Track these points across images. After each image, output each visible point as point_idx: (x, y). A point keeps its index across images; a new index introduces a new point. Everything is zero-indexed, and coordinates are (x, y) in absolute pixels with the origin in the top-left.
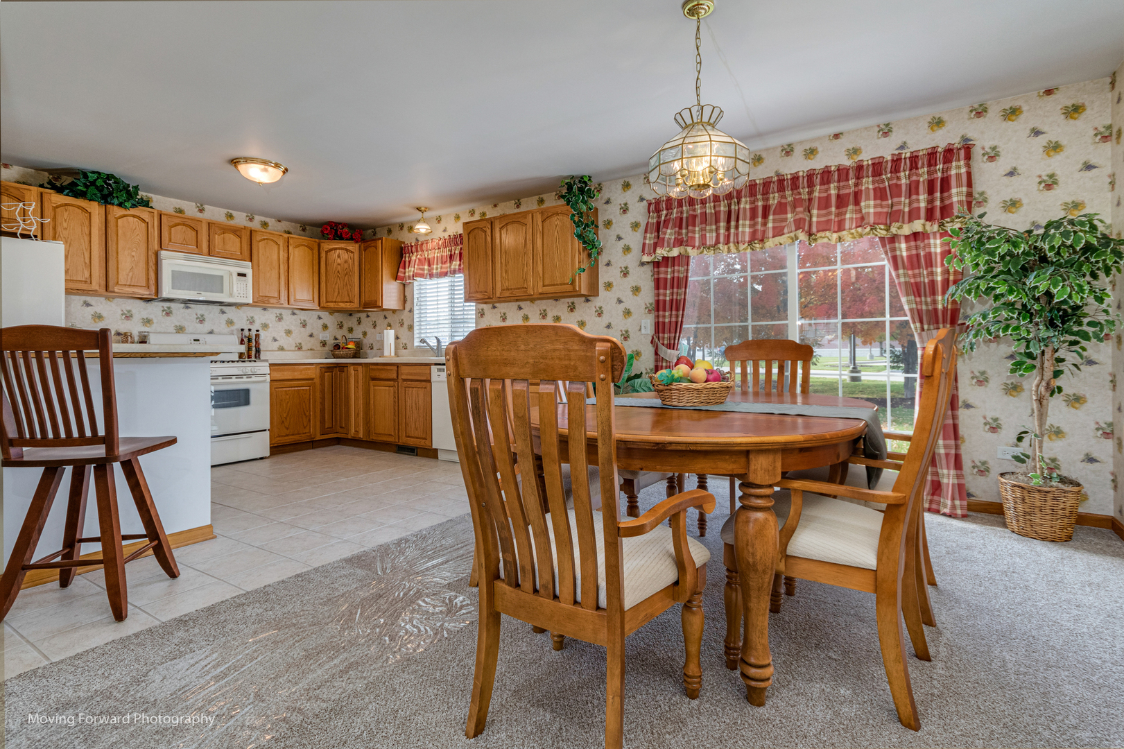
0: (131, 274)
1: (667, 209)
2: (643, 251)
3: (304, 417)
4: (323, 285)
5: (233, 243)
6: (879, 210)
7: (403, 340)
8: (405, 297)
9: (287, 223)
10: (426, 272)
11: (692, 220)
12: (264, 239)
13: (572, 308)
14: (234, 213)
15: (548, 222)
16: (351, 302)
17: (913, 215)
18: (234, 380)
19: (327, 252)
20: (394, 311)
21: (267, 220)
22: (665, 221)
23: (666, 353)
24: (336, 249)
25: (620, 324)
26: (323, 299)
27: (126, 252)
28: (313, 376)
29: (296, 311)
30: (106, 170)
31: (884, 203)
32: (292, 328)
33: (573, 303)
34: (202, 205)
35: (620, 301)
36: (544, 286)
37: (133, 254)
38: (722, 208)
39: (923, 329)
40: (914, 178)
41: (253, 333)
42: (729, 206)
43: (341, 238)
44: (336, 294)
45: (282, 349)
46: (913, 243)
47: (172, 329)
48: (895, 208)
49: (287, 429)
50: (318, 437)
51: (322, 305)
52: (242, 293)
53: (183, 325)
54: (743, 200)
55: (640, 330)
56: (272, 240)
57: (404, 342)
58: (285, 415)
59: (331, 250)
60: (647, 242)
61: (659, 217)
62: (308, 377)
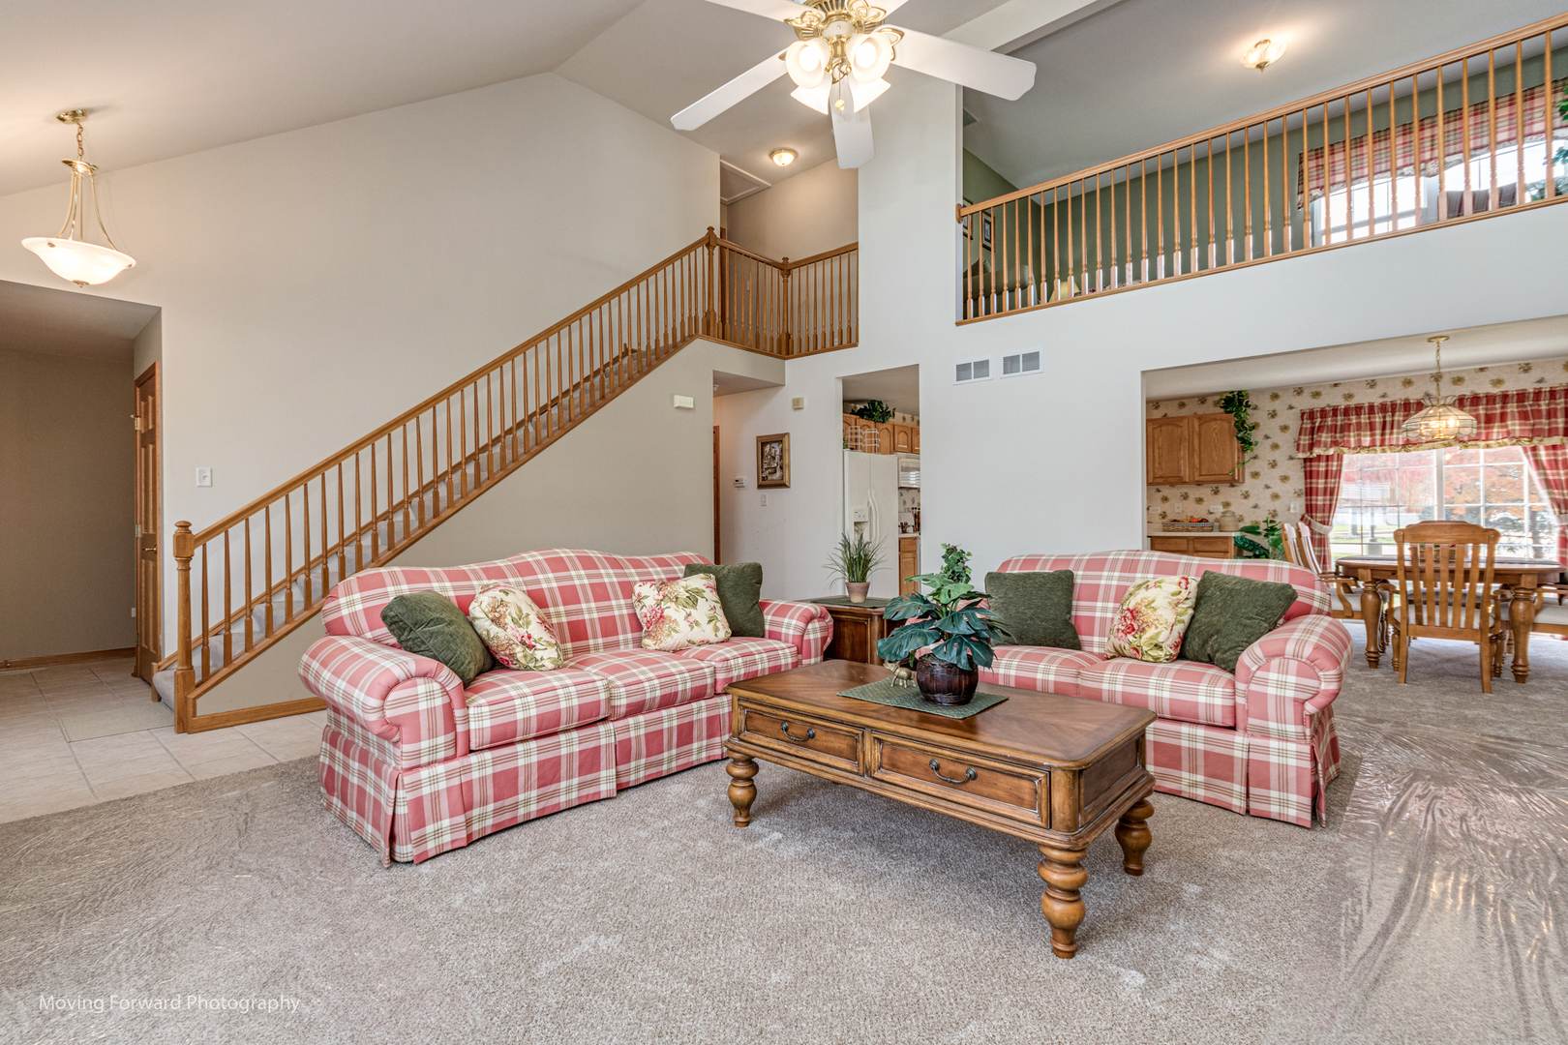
1: (1321, 417)
2: (1298, 449)
6: (1523, 427)
11: (1346, 428)
13: (1216, 492)
15: (1205, 425)
17: (1551, 432)
22: (1319, 427)
23: (1321, 528)
25: (1267, 505)
31: (1528, 422)
33: (1217, 488)
35: (1267, 487)
36: (1201, 475)
38: (1377, 420)
39: (1561, 513)
40: (1553, 406)
42: (1384, 417)
46: (1551, 452)
48: (1537, 427)
54: (1397, 414)
55: (1289, 510)
60: (1302, 442)
61: (1314, 423)
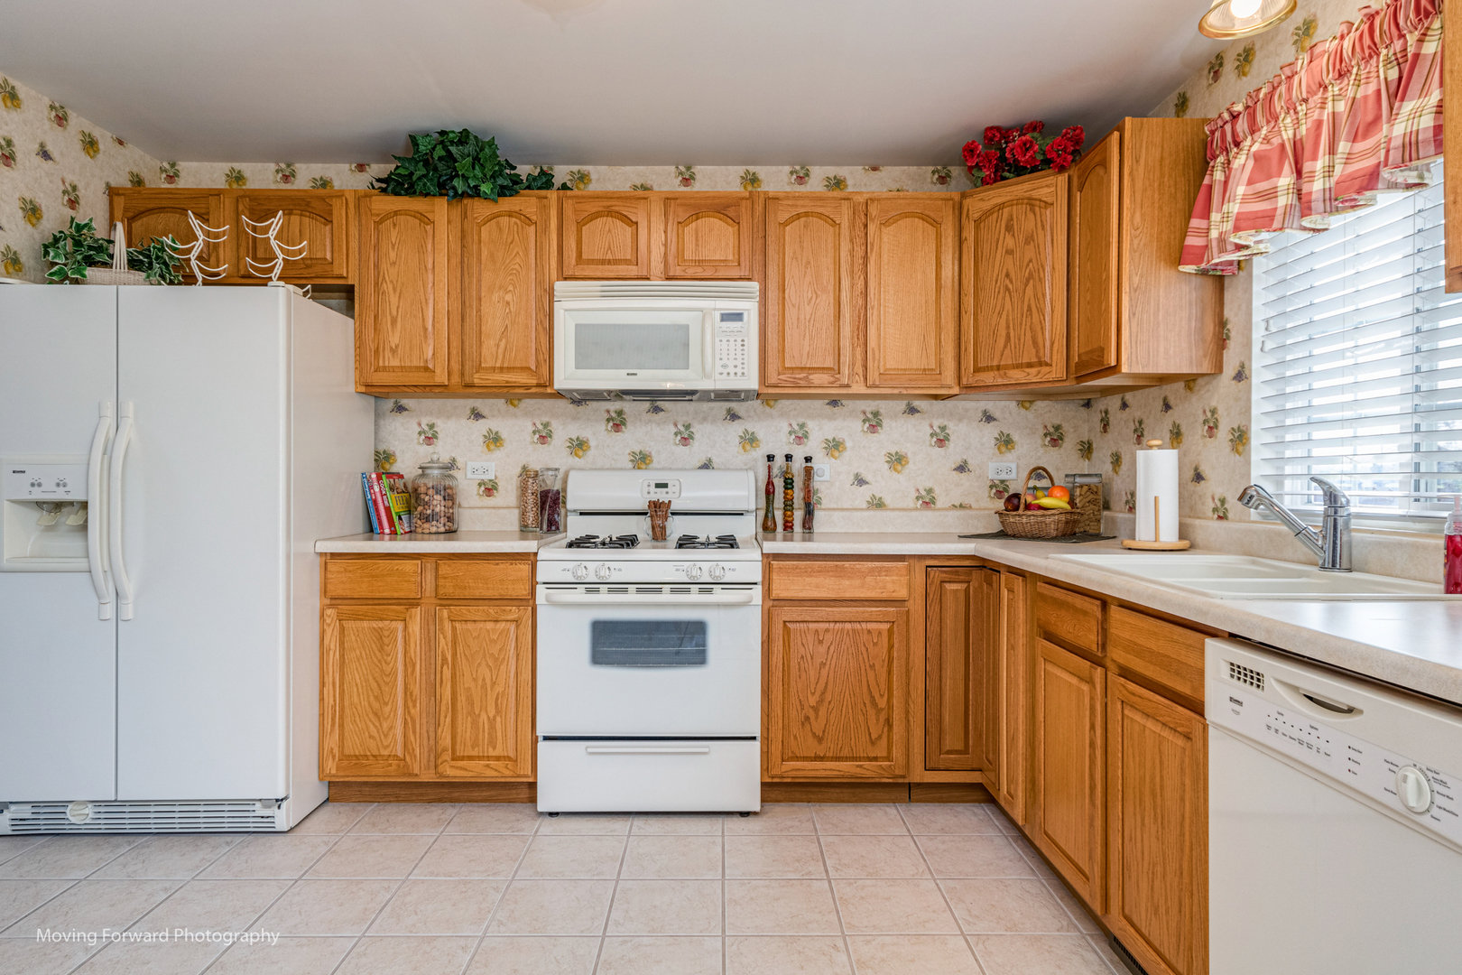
0: (503, 344)
3: (871, 712)
4: (969, 321)
5: (717, 239)
7: (1218, 485)
8: (1222, 323)
9: (897, 171)
10: (1282, 201)
12: (798, 216)
14: (761, 171)
16: (1041, 363)
18: (666, 596)
19: (978, 222)
20: (1190, 381)
21: (842, 171)
24: (1001, 206)
26: (969, 363)
27: (495, 297)
28: (902, 593)
29: (916, 403)
30: (455, 124)
32: (907, 448)
34: (688, 168)
37: (508, 297)
41: (798, 466)
43: (1020, 171)
44: (1001, 342)
45: (877, 504)
47: (625, 461)
49: (820, 740)
50: (919, 775)
51: (964, 381)
52: (731, 364)
53: (647, 449)
56: (820, 216)
57: (1219, 492)
58: (813, 701)
59: (987, 214)
62: (885, 596)
